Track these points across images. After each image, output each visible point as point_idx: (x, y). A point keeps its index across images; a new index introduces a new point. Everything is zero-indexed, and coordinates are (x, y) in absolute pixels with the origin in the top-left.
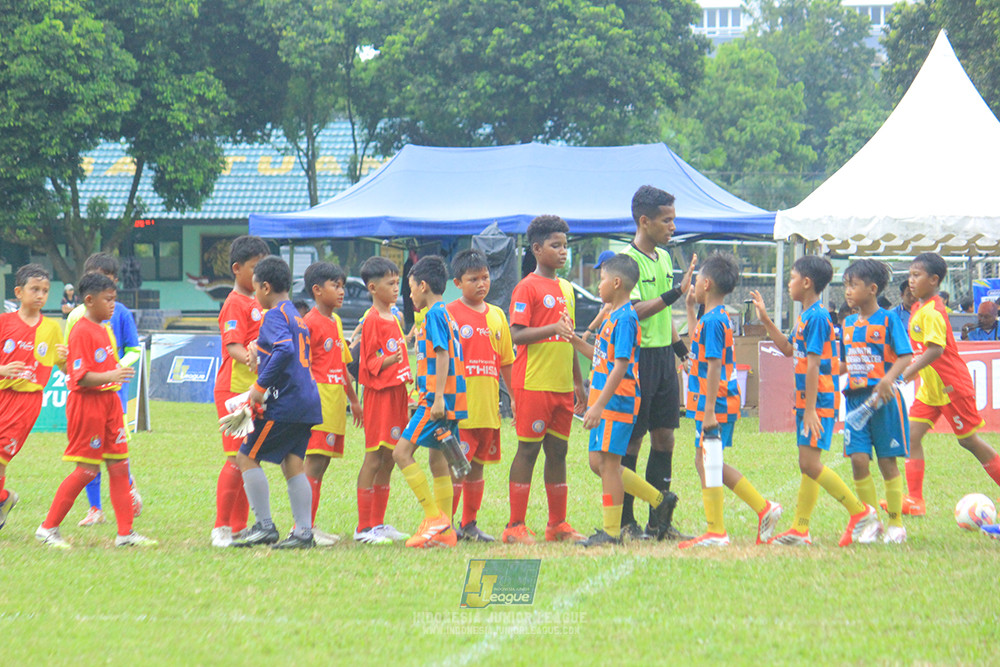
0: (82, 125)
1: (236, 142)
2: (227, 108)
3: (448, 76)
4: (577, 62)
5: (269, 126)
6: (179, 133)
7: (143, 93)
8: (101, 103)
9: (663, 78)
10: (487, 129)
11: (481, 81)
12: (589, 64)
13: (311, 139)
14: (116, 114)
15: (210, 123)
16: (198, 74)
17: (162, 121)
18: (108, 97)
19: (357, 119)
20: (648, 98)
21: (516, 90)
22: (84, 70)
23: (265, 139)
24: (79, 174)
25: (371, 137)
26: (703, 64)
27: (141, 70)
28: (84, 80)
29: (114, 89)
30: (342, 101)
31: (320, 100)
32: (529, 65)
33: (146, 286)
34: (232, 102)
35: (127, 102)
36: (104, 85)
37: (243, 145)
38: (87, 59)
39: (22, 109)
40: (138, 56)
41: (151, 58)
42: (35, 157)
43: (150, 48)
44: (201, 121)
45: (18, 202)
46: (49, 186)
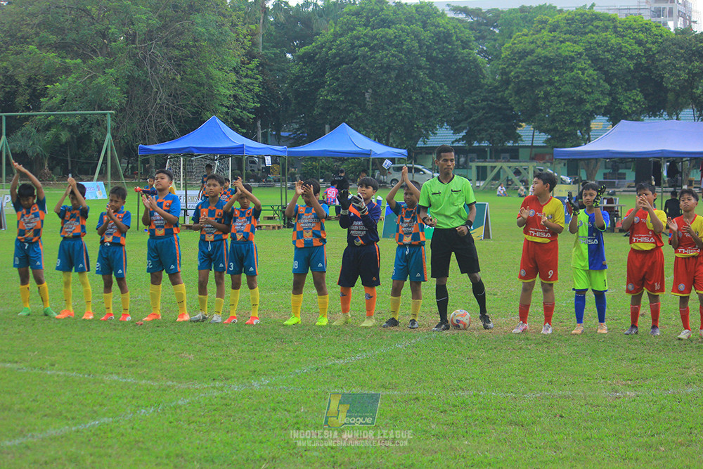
0: (588, 111)
1: (650, 117)
2: (644, 104)
5: (662, 111)
7: (613, 98)
8: (596, 102)
13: (677, 114)
14: (602, 107)
15: (637, 110)
16: (633, 91)
17: (620, 109)
18: (598, 100)
19: (695, 109)
22: (589, 90)
23: (661, 115)
24: (589, 129)
27: (610, 91)
28: (589, 93)
29: (601, 97)
30: (689, 102)
31: (680, 100)
33: (620, 171)
34: (646, 102)
35: (606, 102)
36: (597, 95)
37: (653, 118)
38: (591, 86)
39: (566, 105)
40: (610, 84)
41: (616, 85)
42: (571, 123)
43: (615, 81)
44: (634, 109)
45: (566, 140)
46: (579, 134)
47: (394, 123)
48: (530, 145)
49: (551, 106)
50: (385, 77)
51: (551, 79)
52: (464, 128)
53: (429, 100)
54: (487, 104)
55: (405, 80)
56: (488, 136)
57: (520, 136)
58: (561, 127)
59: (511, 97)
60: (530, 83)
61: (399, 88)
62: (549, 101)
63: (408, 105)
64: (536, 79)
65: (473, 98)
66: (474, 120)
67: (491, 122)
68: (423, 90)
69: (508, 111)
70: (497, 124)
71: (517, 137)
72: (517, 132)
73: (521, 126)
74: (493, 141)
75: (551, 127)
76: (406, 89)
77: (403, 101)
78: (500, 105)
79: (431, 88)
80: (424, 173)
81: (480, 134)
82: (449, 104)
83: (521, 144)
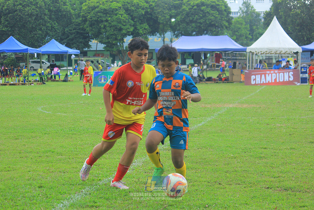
0: (124, 33)
1: (151, 36)
3: (188, 24)
4: (210, 21)
5: (156, 33)
6: (141, 34)
7: (135, 28)
8: (128, 29)
9: (225, 24)
10: (194, 33)
11: (193, 25)
12: (212, 21)
13: (164, 35)
14: (130, 31)
15: (146, 32)
16: (144, 24)
17: (138, 32)
18: (129, 28)
19: (172, 32)
20: (222, 27)
21: (199, 26)
22: (124, 24)
23: (156, 35)
24: (124, 42)
25: (174, 35)
26: (232, 22)
27: (134, 24)
29: (130, 27)
30: (169, 29)
31: (165, 28)
32: (202, 22)
34: (150, 29)
35: (132, 29)
36: (128, 26)
38: (125, 22)
39: (114, 31)
40: (134, 21)
41: (136, 21)
42: (116, 39)
43: (136, 20)
44: (145, 32)
45: (113, 47)
46: (118, 44)
47: (34, 40)
48: (95, 50)
49: (106, 32)
50: (30, 19)
51: (107, 19)
52: (66, 42)
53: (49, 30)
54: (76, 31)
55: (38, 20)
56: (77, 46)
57: (90, 46)
58: (112, 41)
59: (87, 28)
60: (97, 21)
61: (36, 24)
62: (106, 29)
63: (40, 32)
64: (100, 19)
65: (70, 28)
66: (70, 39)
67: (78, 39)
68: (47, 25)
69: (85, 34)
70: (81, 40)
71: (89, 46)
72: (89, 44)
73: (91, 41)
74: (79, 48)
75: (107, 41)
76: (39, 24)
77: (38, 30)
78: (82, 31)
79: (50, 24)
80: (46, 63)
81: (73, 45)
82: (58, 31)
83: (91, 49)
